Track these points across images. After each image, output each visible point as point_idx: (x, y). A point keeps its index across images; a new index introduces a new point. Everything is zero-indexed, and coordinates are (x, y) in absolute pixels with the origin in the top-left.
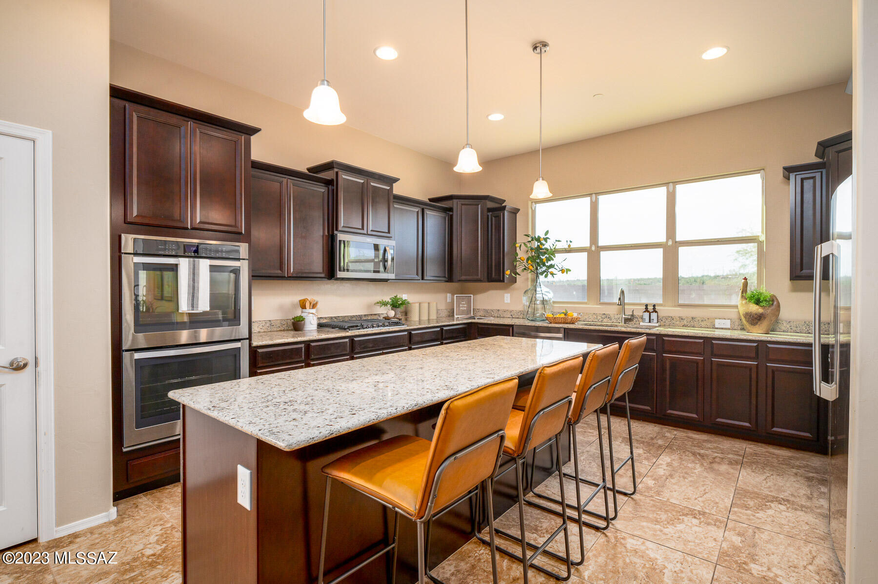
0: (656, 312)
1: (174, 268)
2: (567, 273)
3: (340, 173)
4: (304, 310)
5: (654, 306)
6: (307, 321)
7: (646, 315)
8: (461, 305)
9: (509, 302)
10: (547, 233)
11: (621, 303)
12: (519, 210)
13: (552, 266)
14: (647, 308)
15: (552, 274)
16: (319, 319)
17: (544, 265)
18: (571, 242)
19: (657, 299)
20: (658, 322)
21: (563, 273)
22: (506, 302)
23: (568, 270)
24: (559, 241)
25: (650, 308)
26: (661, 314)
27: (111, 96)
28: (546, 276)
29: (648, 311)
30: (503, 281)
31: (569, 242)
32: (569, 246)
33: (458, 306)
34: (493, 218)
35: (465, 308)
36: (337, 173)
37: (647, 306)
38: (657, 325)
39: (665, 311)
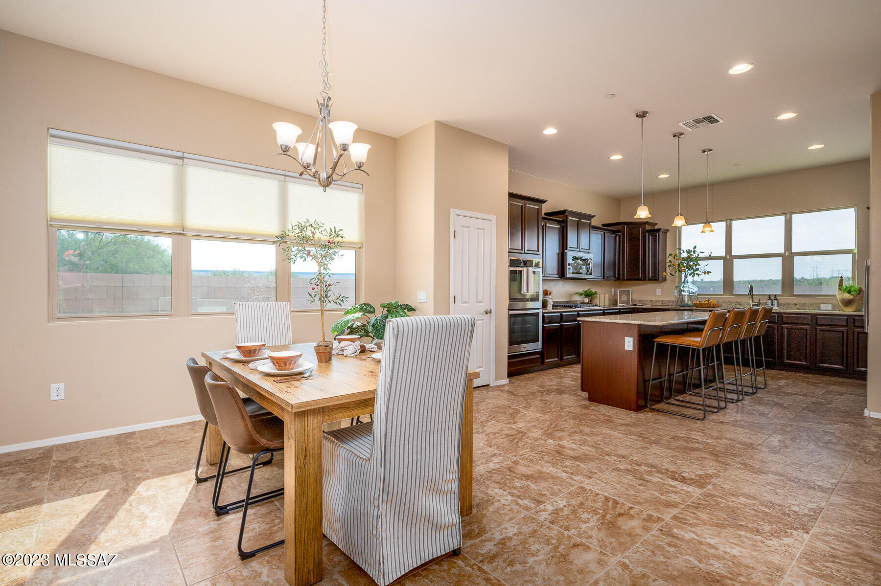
0: (777, 300)
1: (521, 272)
2: (708, 274)
3: (568, 216)
4: (546, 296)
5: (775, 296)
6: (549, 302)
7: (770, 302)
8: (623, 297)
9: (660, 294)
10: (695, 247)
11: (751, 294)
12: (668, 230)
13: (697, 269)
14: (770, 297)
15: (698, 275)
16: (554, 302)
17: (692, 269)
18: (711, 253)
19: (778, 292)
20: (778, 306)
21: (705, 274)
22: (657, 294)
23: (709, 272)
24: (702, 252)
25: (772, 297)
26: (781, 302)
27: (509, 196)
28: (693, 276)
29: (771, 300)
30: (658, 280)
31: (710, 253)
32: (710, 255)
33: (620, 298)
34: (651, 237)
35: (626, 299)
36: (567, 216)
37: (770, 296)
38: (778, 308)
39: (784, 299)
